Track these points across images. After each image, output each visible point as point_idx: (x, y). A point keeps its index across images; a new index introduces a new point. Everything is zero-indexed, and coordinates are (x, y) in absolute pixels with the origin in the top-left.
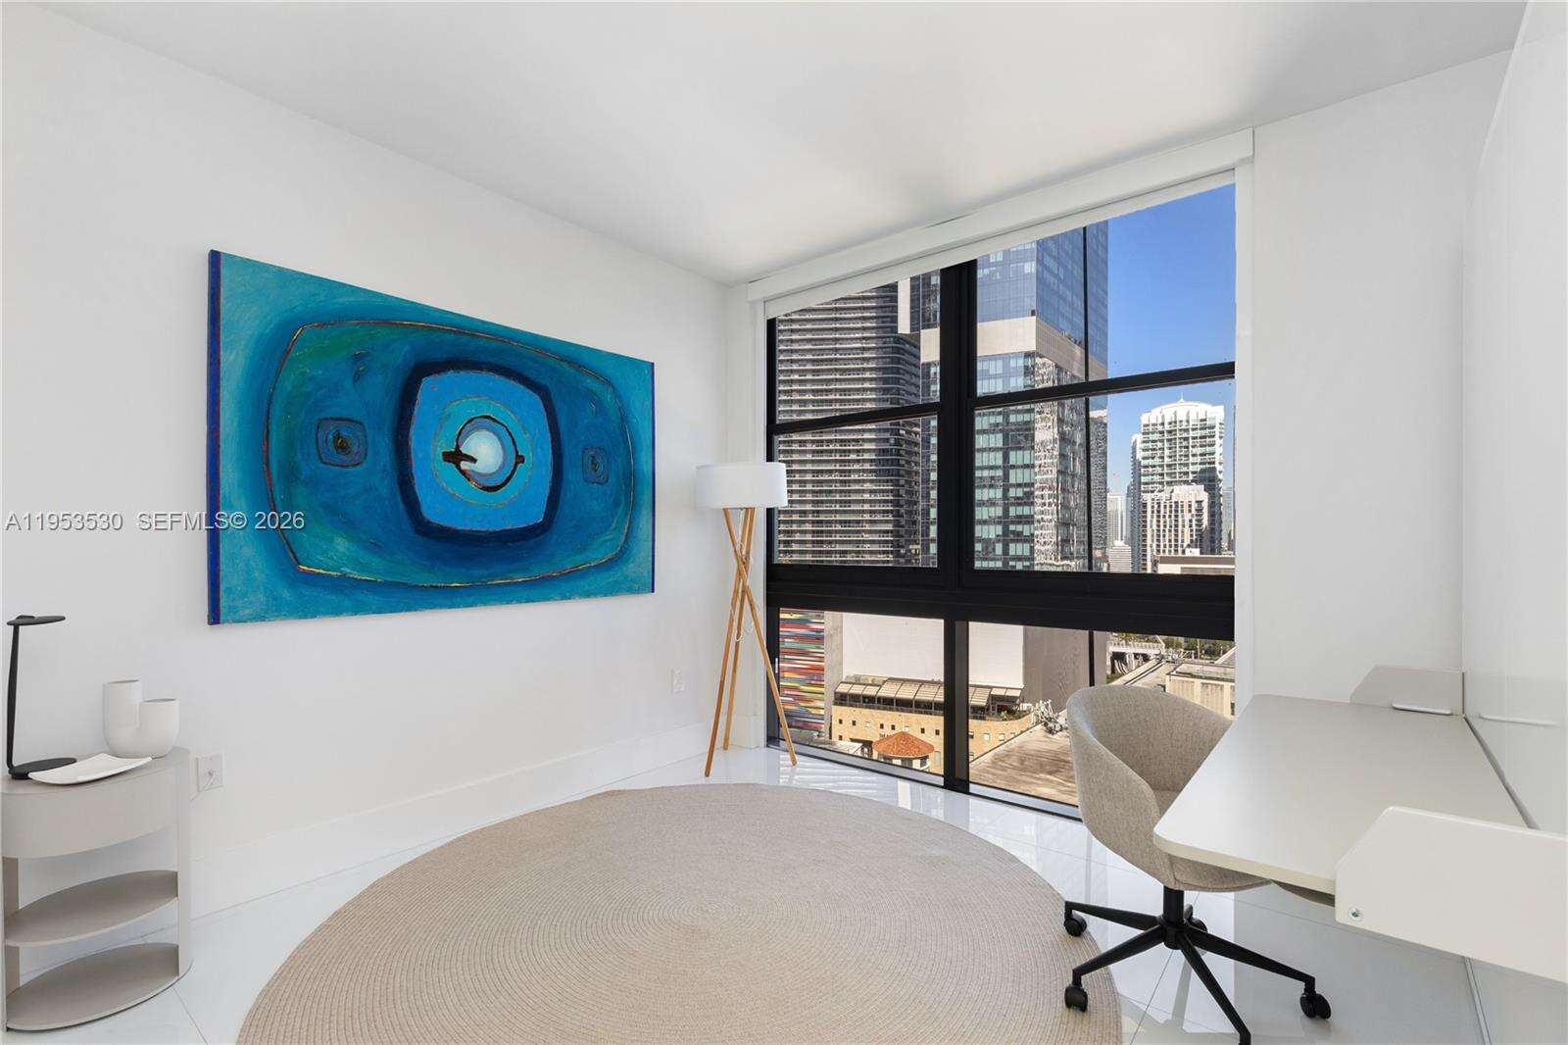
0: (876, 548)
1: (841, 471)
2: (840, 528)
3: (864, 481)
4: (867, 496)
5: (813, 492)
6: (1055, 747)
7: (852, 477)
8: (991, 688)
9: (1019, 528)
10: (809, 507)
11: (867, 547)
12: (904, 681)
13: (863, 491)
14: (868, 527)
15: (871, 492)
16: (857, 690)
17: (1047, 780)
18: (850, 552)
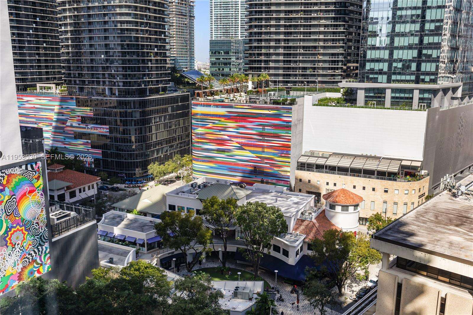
0: (327, 65)
1: (305, 11)
2: (303, 52)
3: (321, 18)
4: (322, 29)
5: (285, 26)
6: (457, 207)
7: (313, 15)
8: (401, 160)
9: (430, 52)
10: (282, 37)
11: (321, 65)
12: (343, 155)
13: (320, 26)
14: (322, 51)
15: (325, 26)
16: (312, 160)
17: (456, 231)
18: (309, 68)
